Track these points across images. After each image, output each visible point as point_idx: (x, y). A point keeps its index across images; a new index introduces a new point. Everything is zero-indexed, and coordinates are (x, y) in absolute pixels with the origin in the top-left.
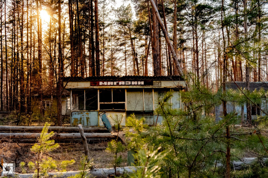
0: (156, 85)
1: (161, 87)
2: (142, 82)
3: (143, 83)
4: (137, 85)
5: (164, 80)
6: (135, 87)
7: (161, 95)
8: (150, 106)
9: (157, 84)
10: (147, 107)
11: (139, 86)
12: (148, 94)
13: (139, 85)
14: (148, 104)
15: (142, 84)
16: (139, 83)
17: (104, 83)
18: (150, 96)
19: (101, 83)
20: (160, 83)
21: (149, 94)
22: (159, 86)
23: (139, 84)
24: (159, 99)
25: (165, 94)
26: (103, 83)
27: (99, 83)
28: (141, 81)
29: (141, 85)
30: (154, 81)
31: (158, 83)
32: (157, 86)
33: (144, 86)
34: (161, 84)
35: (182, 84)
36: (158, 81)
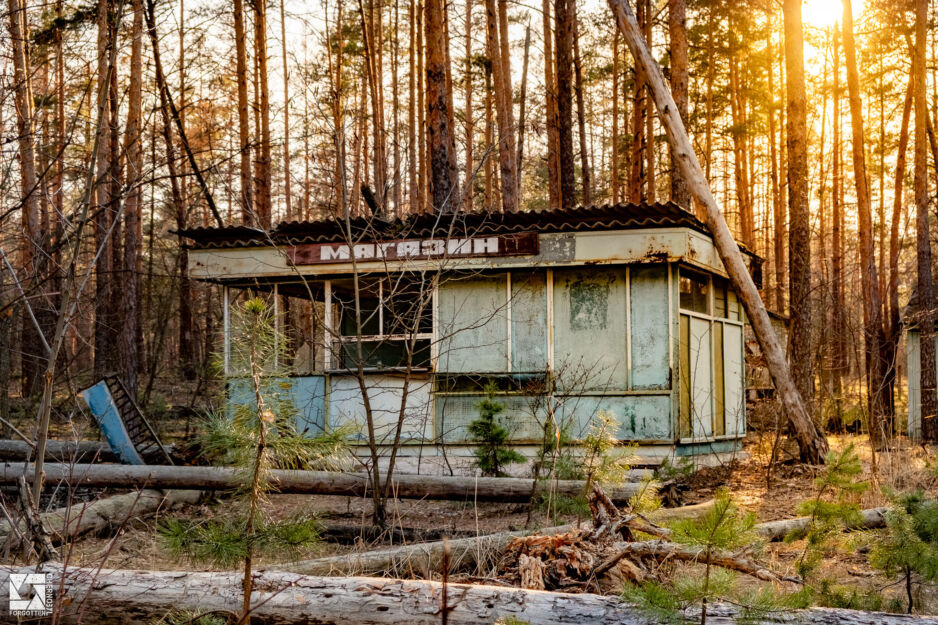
0: (554, 250)
1: (573, 264)
2: (489, 240)
3: (493, 245)
4: (473, 255)
5: (583, 229)
6: (461, 265)
7: (583, 299)
8: (538, 350)
9: (558, 246)
10: (522, 356)
11: (480, 260)
12: (530, 294)
13: (479, 256)
14: (525, 341)
15: (489, 251)
16: (480, 246)
17: (338, 251)
18: (537, 305)
19: (326, 252)
20: (568, 244)
21: (533, 297)
22: (565, 257)
23: (476, 251)
24: (576, 318)
25: (601, 295)
26: (335, 250)
27: (320, 250)
28: (486, 234)
29: (487, 255)
30: (543, 236)
31: (562, 242)
32: (558, 255)
33: (503, 259)
34: (573, 249)
35: (666, 243)
36: (560, 235)
